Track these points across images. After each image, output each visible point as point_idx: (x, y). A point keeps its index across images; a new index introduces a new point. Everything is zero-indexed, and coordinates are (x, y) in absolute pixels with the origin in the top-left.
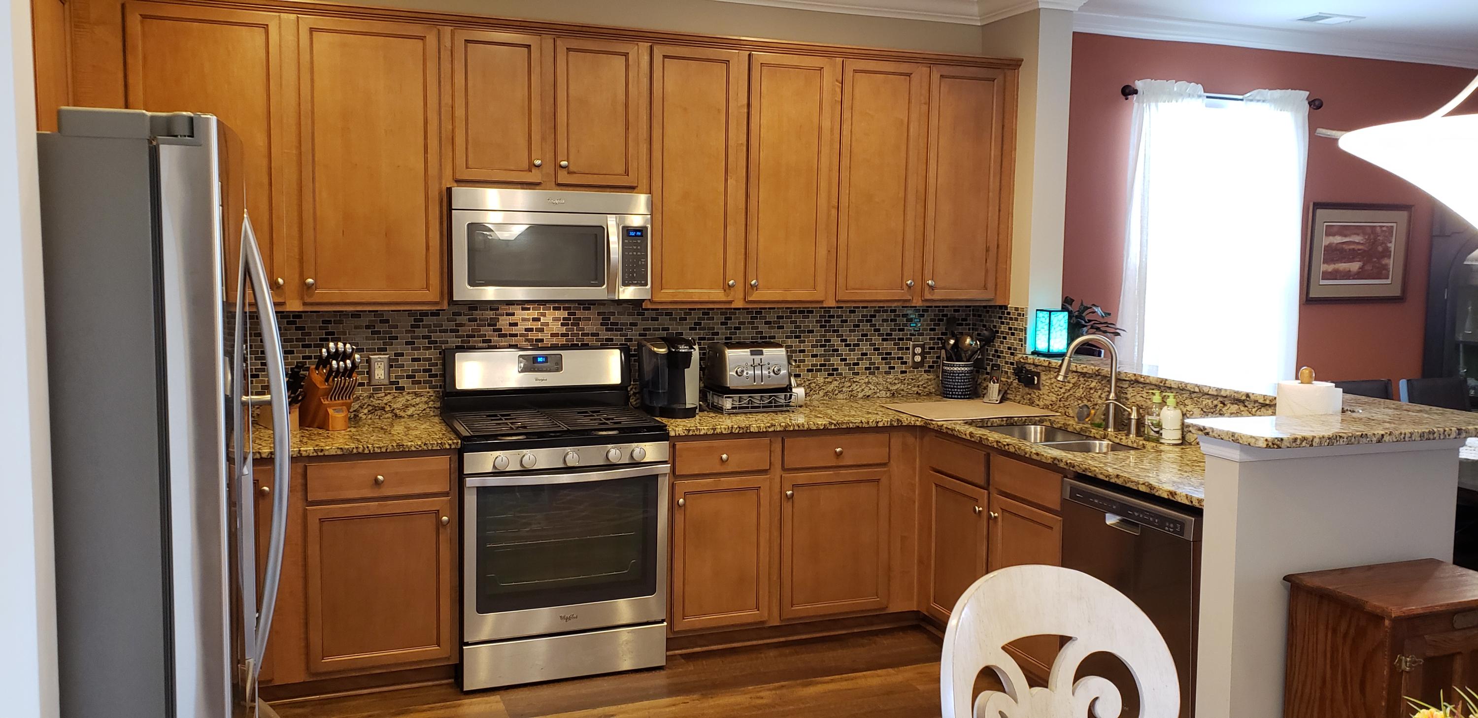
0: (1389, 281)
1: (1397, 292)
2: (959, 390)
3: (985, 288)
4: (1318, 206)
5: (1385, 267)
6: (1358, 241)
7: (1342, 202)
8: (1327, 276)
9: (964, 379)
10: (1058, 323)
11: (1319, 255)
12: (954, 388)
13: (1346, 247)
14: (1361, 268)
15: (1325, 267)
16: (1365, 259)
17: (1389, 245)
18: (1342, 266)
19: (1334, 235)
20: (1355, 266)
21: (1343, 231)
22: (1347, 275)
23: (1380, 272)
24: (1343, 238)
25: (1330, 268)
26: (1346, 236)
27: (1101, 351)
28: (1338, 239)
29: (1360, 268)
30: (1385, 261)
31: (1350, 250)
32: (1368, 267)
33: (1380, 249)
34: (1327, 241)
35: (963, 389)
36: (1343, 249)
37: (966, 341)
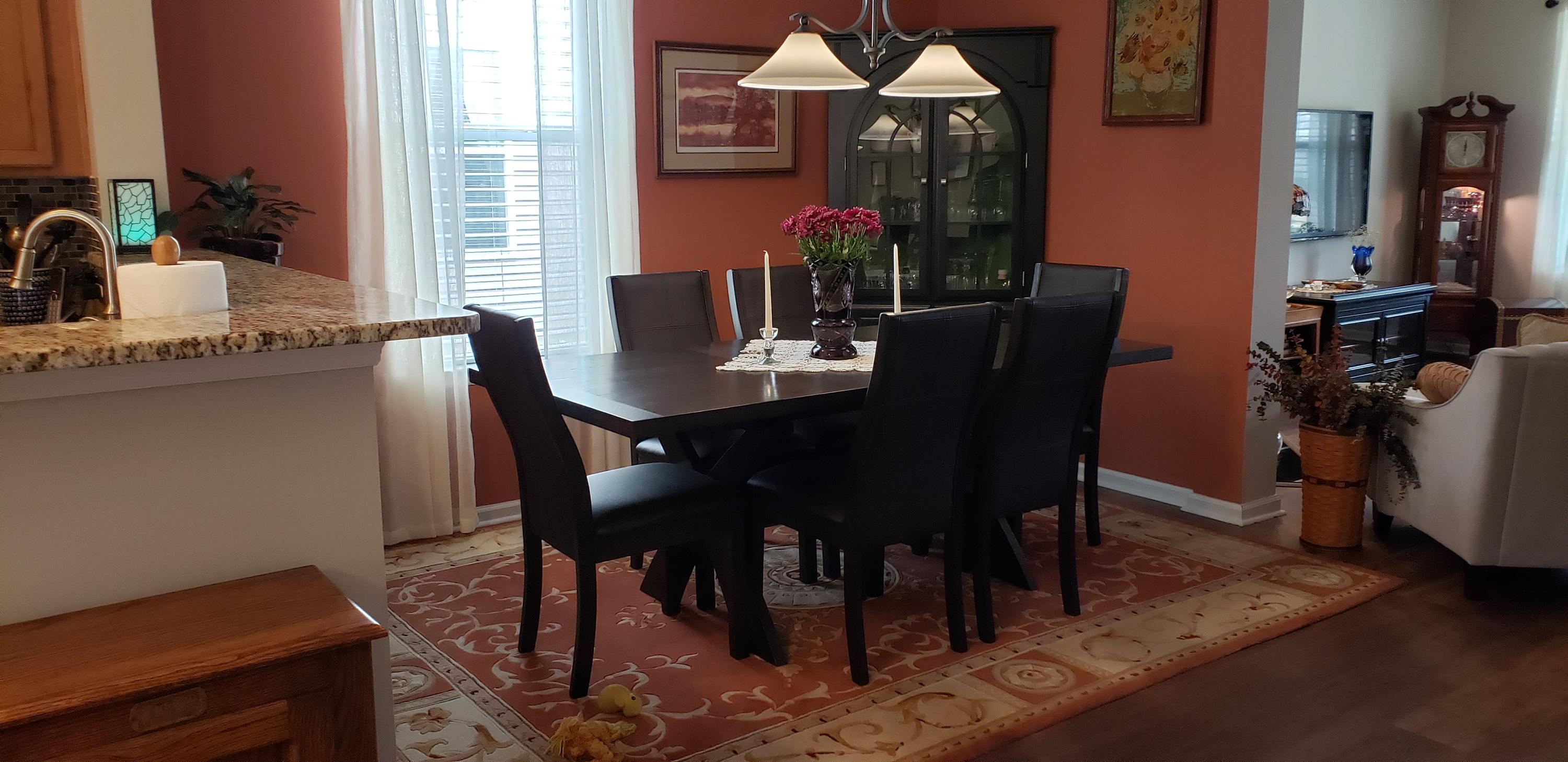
0: (775, 149)
1: (788, 164)
2: (20, 314)
3: (33, 147)
4: (662, 45)
5: (768, 131)
6: (727, 96)
7: (697, 42)
8: (687, 140)
9: (28, 296)
10: (134, 200)
11: (671, 111)
12: (13, 311)
13: (711, 103)
14: (736, 131)
15: (681, 129)
16: (740, 119)
17: (772, 102)
18: (708, 129)
19: (691, 86)
20: (727, 129)
21: (703, 81)
22: (717, 140)
23: (763, 137)
24: (706, 91)
25: (691, 130)
26: (709, 88)
27: (277, 246)
28: (697, 93)
29: (734, 132)
30: (768, 123)
31: (716, 106)
32: (746, 131)
33: (759, 106)
34: (683, 93)
35: (27, 311)
36: (706, 105)
37: (12, 233)
